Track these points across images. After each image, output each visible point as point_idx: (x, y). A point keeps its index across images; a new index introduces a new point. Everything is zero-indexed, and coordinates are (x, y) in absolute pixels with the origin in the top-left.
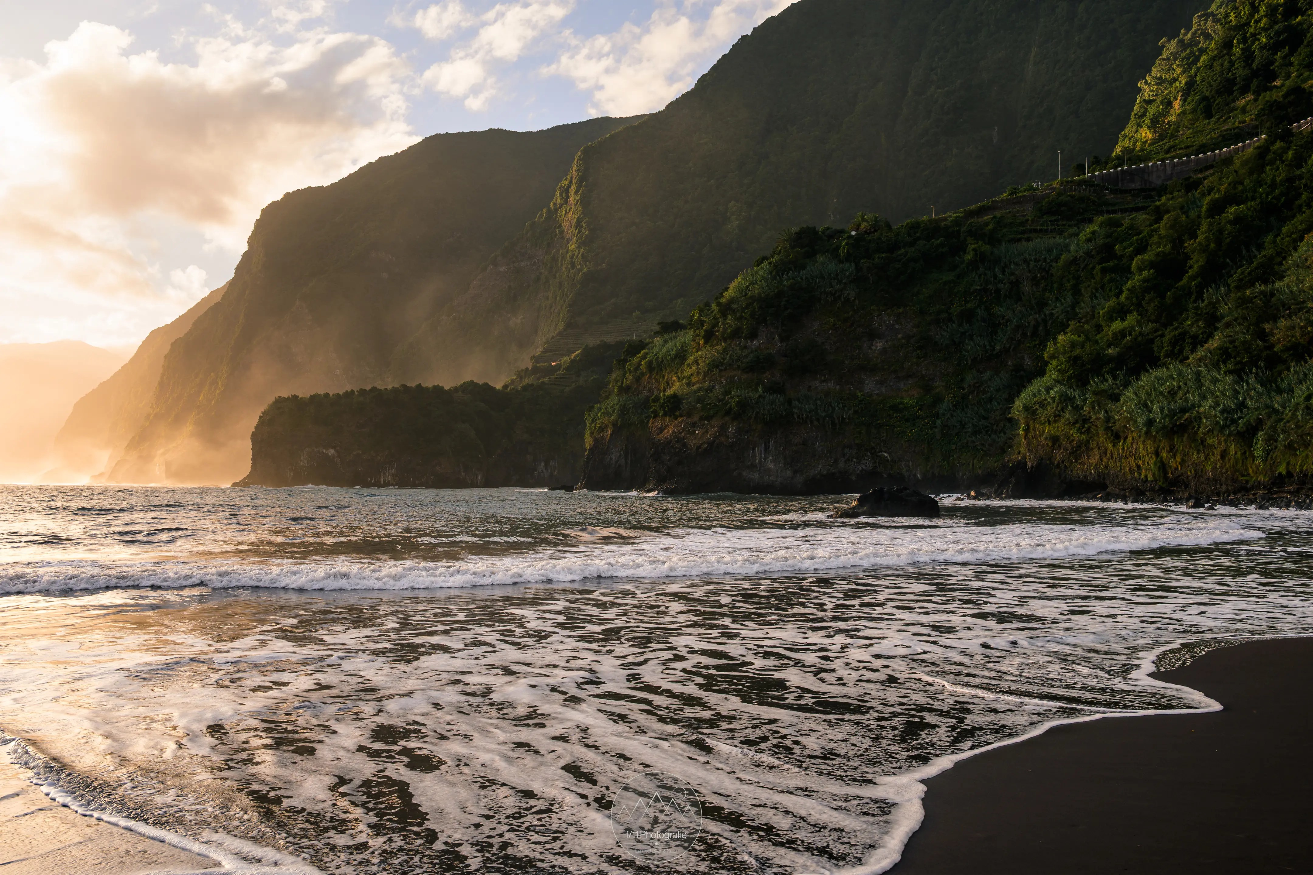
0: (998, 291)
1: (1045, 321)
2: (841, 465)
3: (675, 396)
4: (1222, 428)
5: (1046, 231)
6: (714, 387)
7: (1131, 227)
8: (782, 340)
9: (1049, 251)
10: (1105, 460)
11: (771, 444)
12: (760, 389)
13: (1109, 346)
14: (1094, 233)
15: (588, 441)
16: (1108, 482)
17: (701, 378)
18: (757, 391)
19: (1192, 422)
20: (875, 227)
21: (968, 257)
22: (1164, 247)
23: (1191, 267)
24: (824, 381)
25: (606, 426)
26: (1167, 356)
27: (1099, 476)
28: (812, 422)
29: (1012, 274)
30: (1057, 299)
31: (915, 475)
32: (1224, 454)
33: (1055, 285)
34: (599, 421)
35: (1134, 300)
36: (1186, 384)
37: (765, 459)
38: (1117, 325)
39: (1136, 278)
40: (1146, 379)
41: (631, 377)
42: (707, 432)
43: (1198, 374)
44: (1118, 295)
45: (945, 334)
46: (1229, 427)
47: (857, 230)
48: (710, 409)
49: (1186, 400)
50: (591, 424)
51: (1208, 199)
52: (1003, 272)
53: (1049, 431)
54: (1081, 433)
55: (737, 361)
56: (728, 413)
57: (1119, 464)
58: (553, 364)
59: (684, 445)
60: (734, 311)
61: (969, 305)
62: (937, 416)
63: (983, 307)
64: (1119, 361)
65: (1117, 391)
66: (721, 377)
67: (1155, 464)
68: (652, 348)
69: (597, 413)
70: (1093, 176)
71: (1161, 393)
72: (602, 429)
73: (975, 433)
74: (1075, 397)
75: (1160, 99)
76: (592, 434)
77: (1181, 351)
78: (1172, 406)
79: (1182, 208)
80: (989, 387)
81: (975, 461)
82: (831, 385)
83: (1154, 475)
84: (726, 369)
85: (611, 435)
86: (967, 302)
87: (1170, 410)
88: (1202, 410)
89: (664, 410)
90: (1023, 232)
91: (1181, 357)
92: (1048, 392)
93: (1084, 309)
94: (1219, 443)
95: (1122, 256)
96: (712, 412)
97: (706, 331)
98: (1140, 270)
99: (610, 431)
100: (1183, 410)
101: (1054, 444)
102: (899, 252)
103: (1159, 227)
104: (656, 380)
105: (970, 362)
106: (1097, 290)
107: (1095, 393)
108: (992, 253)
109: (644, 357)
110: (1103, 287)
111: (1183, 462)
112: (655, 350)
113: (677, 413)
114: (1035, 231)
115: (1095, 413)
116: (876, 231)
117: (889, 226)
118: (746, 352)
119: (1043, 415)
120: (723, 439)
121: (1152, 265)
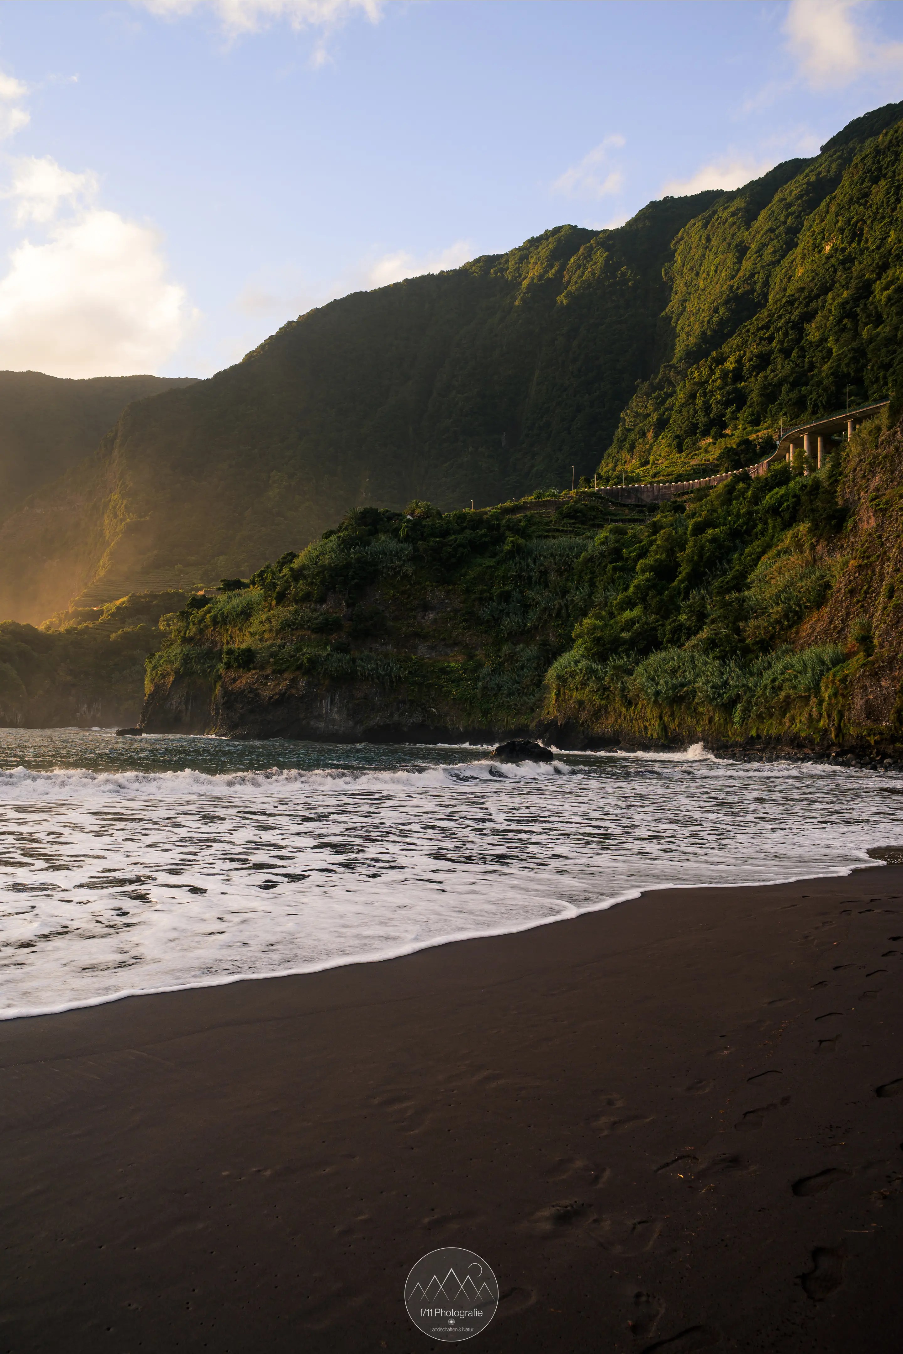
0: (530, 578)
1: (567, 606)
2: (396, 718)
3: (249, 650)
4: (712, 700)
5: (566, 531)
6: (285, 644)
7: (634, 536)
8: (348, 606)
9: (571, 548)
10: (619, 721)
11: (337, 697)
12: (329, 648)
13: (622, 630)
14: (606, 537)
15: (148, 687)
16: (621, 739)
17: (274, 635)
18: (325, 649)
19: (688, 694)
20: (427, 514)
21: (507, 547)
22: (661, 554)
23: (680, 573)
24: (383, 644)
25: (168, 674)
26: (668, 642)
27: (614, 734)
28: (373, 679)
29: (542, 565)
30: (577, 588)
31: (458, 728)
32: (711, 720)
33: (576, 577)
34: (160, 668)
35: (639, 595)
36: (684, 664)
37: (331, 710)
38: (628, 615)
39: (640, 577)
40: (655, 658)
41: (194, 629)
42: (279, 684)
43: (693, 657)
44: (626, 589)
45: (487, 610)
46: (716, 699)
47: (412, 515)
48: (282, 664)
49: (684, 677)
50: (152, 670)
51: (693, 521)
52: (535, 563)
53: (576, 697)
54: (601, 699)
55: (308, 621)
56: (299, 668)
57: (630, 725)
58: (95, 609)
59: (257, 695)
60: (305, 577)
61: (506, 588)
62: (478, 679)
63: (518, 590)
64: (632, 643)
65: (630, 667)
66: (292, 635)
67: (659, 726)
68: (217, 603)
69: (158, 661)
70: (600, 490)
71: (665, 671)
72: (164, 676)
73: (509, 695)
74: (597, 670)
75: (637, 429)
76: (152, 680)
77: (679, 639)
78: (675, 682)
79: (672, 525)
80: (521, 657)
81: (509, 718)
82: (390, 648)
83: (658, 734)
84: (297, 628)
85: (173, 682)
86: (505, 585)
87: (673, 684)
88: (696, 685)
89: (238, 662)
90: (548, 531)
91: (678, 644)
92: (577, 665)
93: (598, 598)
94: (708, 711)
95: (627, 558)
96: (284, 666)
97: (278, 593)
98: (643, 571)
99: (172, 679)
100: (682, 685)
101: (580, 707)
102: (450, 538)
103: (656, 539)
104: (220, 633)
105: (506, 636)
106: (609, 584)
107: (614, 668)
108: (526, 545)
109: (209, 611)
110: (613, 581)
111: (680, 725)
112: (220, 606)
113: (251, 666)
114: (558, 530)
115: (614, 684)
116: (428, 517)
117: (439, 514)
118: (315, 615)
119: (572, 684)
120: (294, 691)
121: (652, 568)
